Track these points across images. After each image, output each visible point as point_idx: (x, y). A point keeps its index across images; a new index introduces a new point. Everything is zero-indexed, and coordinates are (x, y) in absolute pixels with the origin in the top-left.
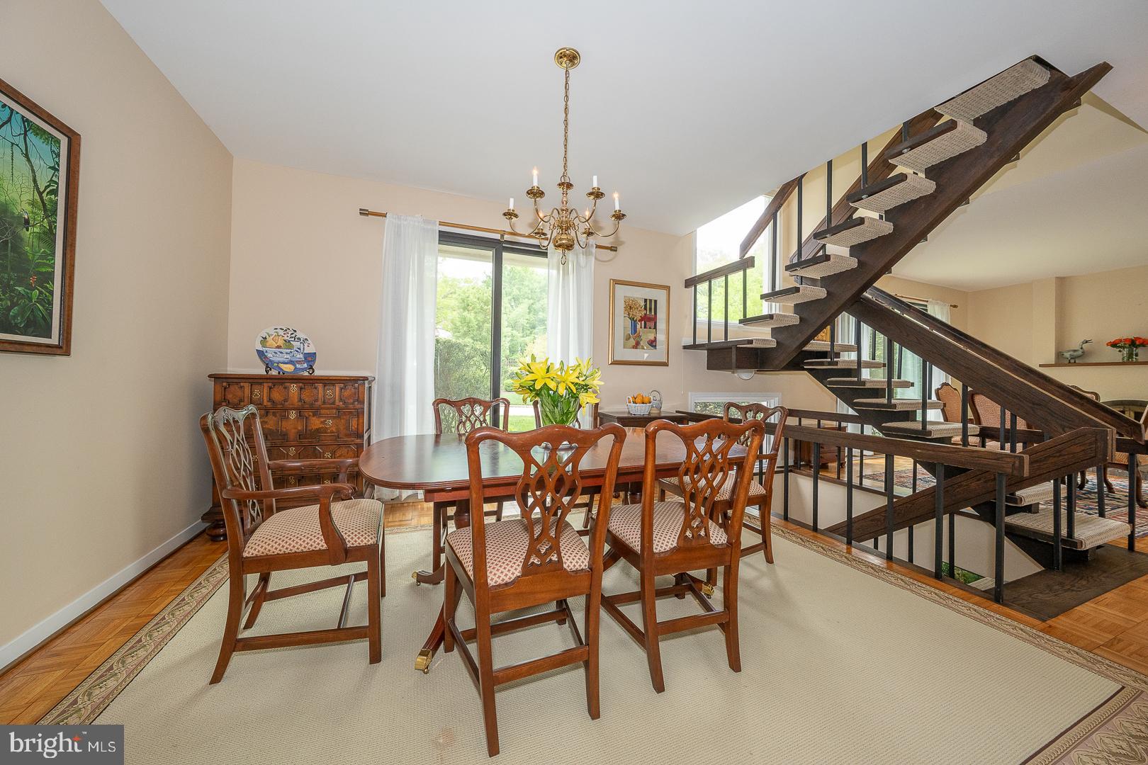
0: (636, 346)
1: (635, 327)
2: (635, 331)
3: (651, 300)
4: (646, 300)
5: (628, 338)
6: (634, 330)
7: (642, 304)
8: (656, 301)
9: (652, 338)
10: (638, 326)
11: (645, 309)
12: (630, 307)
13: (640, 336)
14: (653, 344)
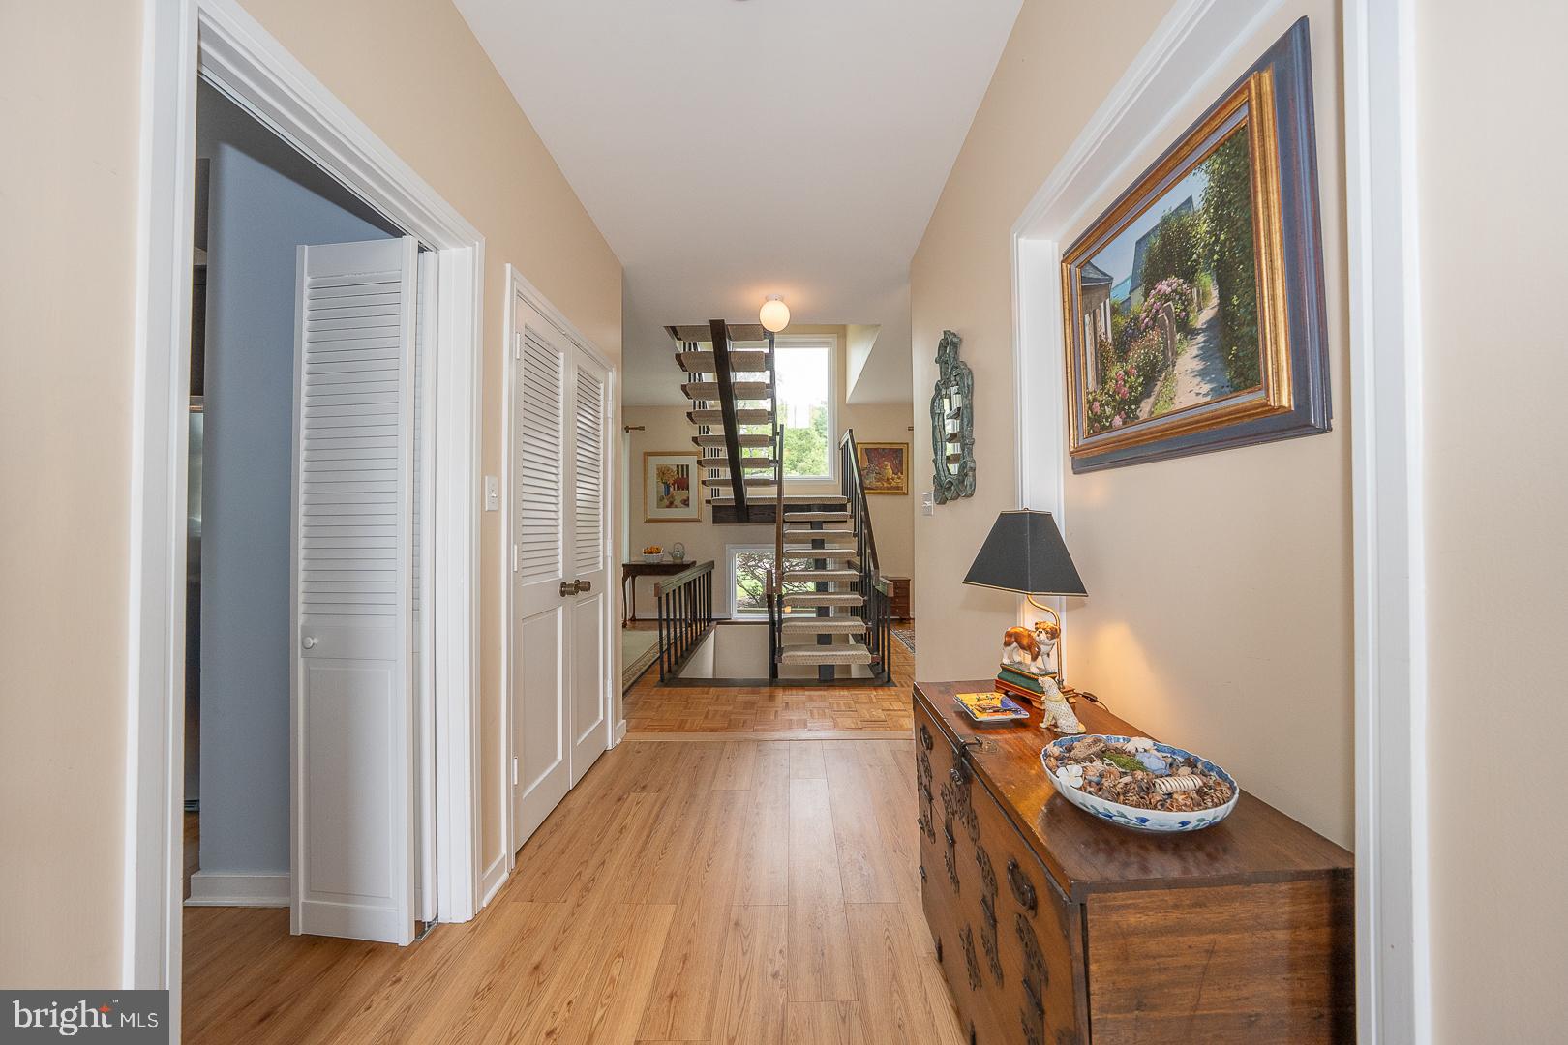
0: (671, 505)
1: (669, 490)
2: (668, 494)
3: (683, 466)
4: (678, 466)
5: (661, 499)
6: (668, 492)
7: (675, 469)
8: (688, 466)
9: (685, 498)
10: (671, 489)
11: (678, 473)
12: (662, 472)
13: (672, 497)
14: (686, 503)
